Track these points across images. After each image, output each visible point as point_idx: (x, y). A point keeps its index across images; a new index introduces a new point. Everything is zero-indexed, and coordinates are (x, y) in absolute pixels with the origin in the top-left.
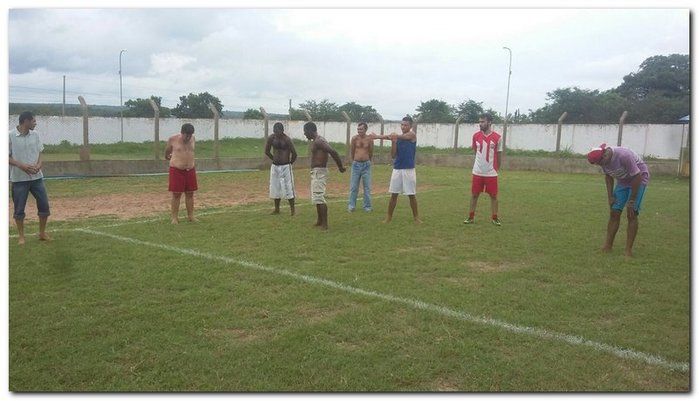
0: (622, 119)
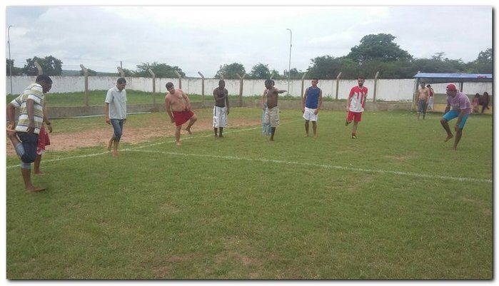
0: (376, 76)
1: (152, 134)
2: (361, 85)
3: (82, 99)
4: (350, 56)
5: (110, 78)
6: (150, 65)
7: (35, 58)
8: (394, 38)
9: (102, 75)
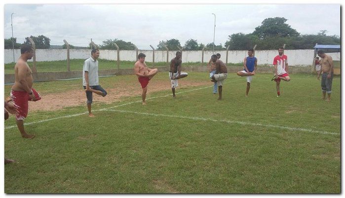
1: (121, 95)
2: (281, 54)
3: (65, 66)
4: (255, 33)
5: (84, 50)
6: (112, 41)
7: (31, 37)
8: (286, 20)
9: (78, 48)
